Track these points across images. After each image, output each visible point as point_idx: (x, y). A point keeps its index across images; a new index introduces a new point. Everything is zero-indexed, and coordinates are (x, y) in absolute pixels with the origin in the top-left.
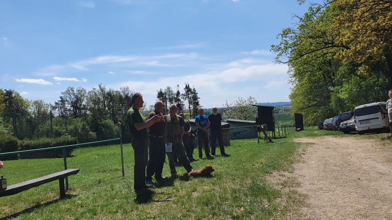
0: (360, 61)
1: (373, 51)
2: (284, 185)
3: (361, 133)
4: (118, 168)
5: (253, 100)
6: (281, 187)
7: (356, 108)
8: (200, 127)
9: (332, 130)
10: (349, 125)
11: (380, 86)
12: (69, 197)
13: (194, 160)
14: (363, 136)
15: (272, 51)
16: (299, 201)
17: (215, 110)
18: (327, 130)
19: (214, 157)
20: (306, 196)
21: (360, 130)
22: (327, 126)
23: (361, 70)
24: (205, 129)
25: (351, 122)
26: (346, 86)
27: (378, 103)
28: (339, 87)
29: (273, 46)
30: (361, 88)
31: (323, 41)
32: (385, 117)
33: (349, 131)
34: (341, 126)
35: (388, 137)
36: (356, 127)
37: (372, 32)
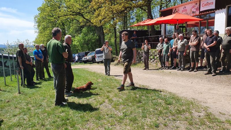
10: (88, 59)
34: (83, 59)
36: (96, 60)
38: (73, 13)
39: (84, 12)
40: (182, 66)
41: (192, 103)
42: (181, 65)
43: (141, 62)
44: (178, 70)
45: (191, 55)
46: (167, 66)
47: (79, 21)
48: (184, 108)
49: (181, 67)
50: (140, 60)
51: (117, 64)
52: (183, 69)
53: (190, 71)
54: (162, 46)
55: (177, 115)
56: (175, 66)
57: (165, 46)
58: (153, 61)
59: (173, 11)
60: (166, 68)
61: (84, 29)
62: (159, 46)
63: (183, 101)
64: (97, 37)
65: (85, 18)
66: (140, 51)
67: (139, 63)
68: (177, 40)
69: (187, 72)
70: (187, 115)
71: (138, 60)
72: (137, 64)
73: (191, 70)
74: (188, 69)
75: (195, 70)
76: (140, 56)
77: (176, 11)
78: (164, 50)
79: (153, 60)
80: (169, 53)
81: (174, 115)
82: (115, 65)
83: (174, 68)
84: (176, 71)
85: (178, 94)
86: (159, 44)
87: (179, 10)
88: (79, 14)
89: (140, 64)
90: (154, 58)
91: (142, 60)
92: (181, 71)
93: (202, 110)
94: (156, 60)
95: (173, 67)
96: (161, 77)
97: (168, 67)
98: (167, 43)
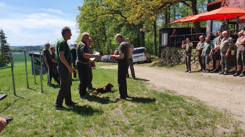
22: (105, 60)
31: (109, 9)
32: (145, 55)
38: (111, 11)
39: (123, 10)
40: (226, 69)
41: (221, 115)
42: (224, 68)
43: (180, 63)
44: (220, 74)
45: (237, 56)
46: (207, 69)
47: (117, 20)
48: (208, 120)
49: (224, 70)
50: (179, 61)
51: (154, 65)
52: (226, 73)
53: (234, 76)
54: (203, 45)
55: (194, 130)
56: (217, 69)
57: (206, 45)
58: (194, 63)
59: (222, 5)
60: (206, 71)
61: (123, 28)
62: (200, 45)
63: (209, 112)
64: (136, 36)
65: (123, 17)
66: (179, 51)
67: (177, 64)
68: (220, 39)
69: (231, 76)
70: (209, 130)
71: (177, 61)
72: (175, 66)
73: (236, 74)
74: (233, 73)
75: (241, 74)
76: (178, 56)
77: (225, 4)
78: (205, 50)
79: (193, 61)
80: (210, 54)
81: (190, 129)
82: (151, 66)
83: (217, 71)
84: (217, 74)
85: (208, 103)
86: (199, 43)
87: (229, 3)
88: (118, 12)
89: (178, 66)
90: (194, 59)
91: (181, 61)
92: (224, 75)
93: (232, 125)
94: (196, 62)
95: (215, 70)
96: (197, 81)
97: (209, 70)
98: (208, 42)
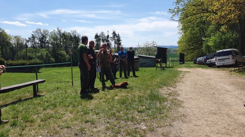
0: (223, 22)
1: (231, 17)
2: (170, 95)
3: (219, 67)
4: (70, 81)
5: (155, 43)
6: (168, 96)
7: (217, 52)
8: (121, 59)
9: (202, 64)
10: (212, 62)
11: (233, 39)
12: (39, 96)
13: (116, 78)
14: (220, 69)
15: (169, 13)
16: (178, 104)
17: (131, 48)
18: (199, 64)
19: (129, 77)
20: (182, 102)
21: (218, 65)
22: (199, 62)
23: (223, 28)
24: (124, 60)
25: (213, 60)
26: (213, 38)
27: (231, 49)
28: (208, 38)
29: (170, 10)
30: (222, 39)
31: (201, 9)
32: (234, 58)
33: (212, 65)
34: (207, 62)
35: (234, 70)
36: (216, 63)
37: (232, 4)
51: (236, 69)
